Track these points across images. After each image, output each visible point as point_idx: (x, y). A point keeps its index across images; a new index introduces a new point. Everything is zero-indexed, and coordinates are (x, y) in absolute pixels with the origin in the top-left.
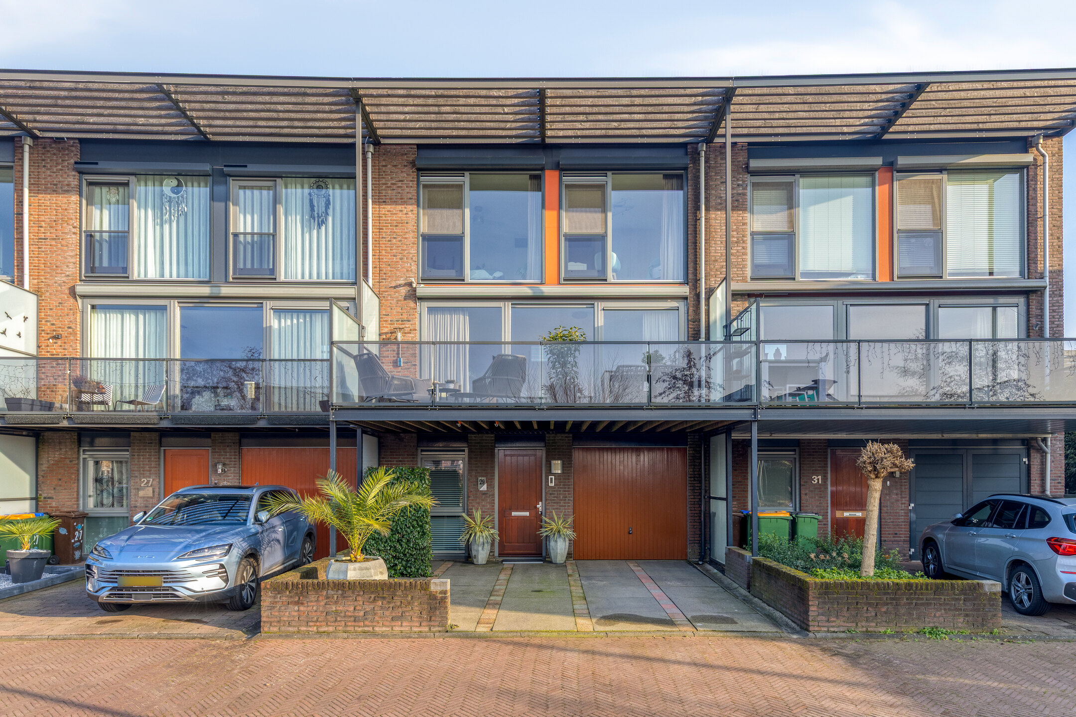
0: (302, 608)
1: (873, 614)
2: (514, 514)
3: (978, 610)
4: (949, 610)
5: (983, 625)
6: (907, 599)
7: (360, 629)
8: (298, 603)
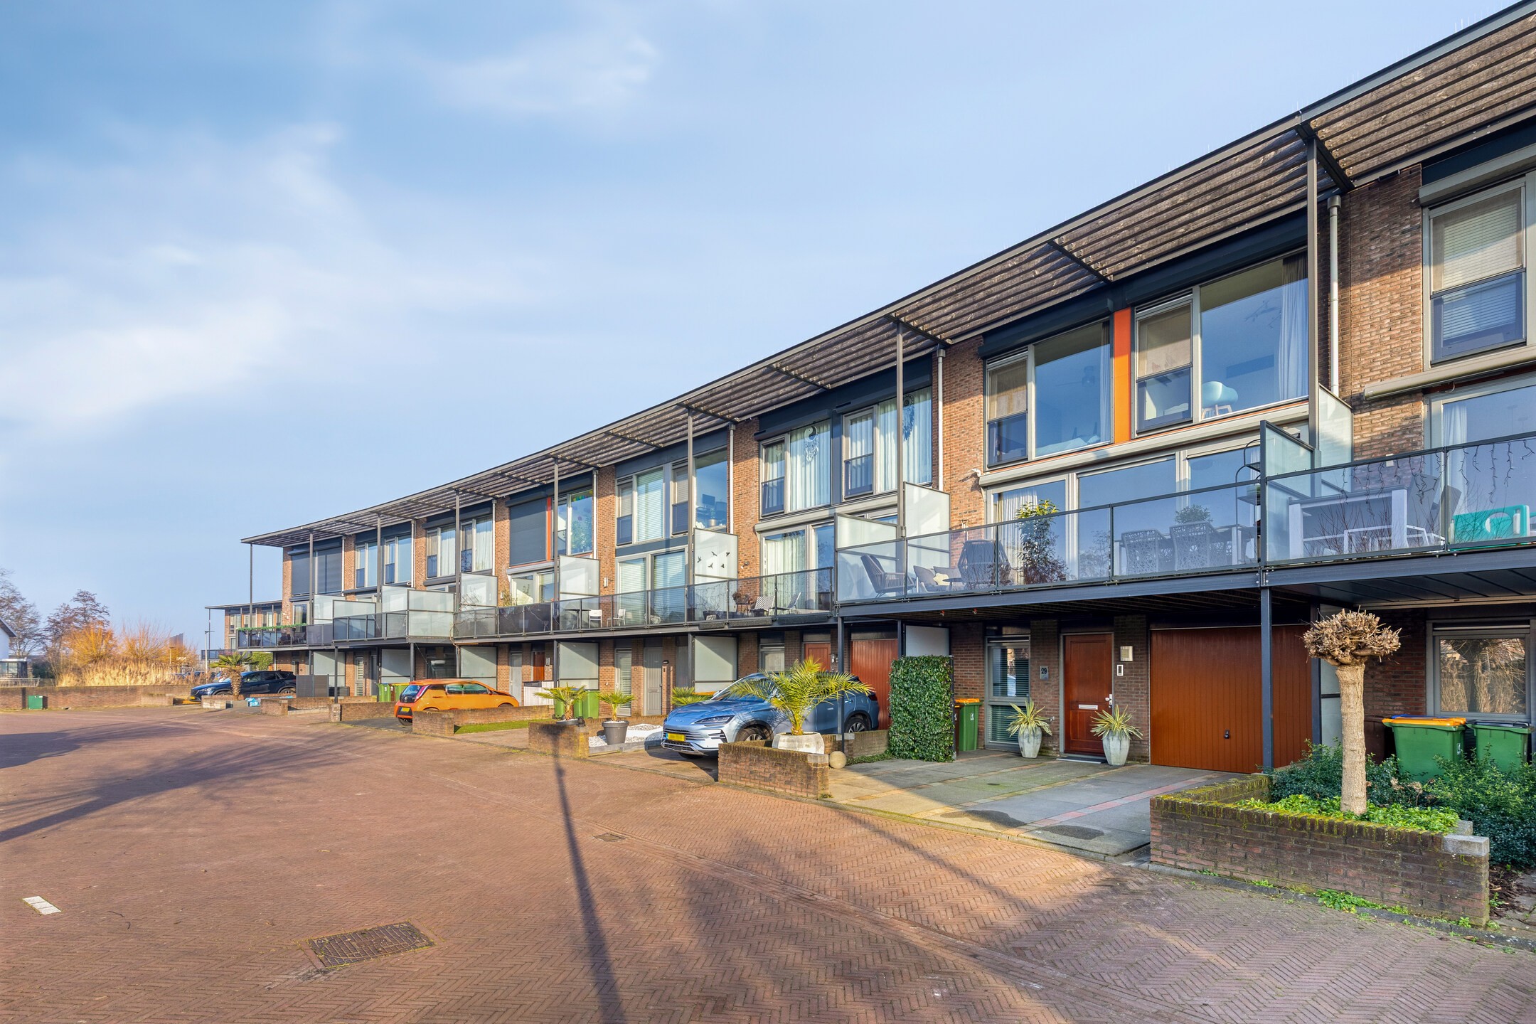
0: (738, 766)
1: (1242, 854)
2: (1081, 706)
3: (1432, 880)
4: (1374, 870)
6: (1297, 842)
7: (767, 788)
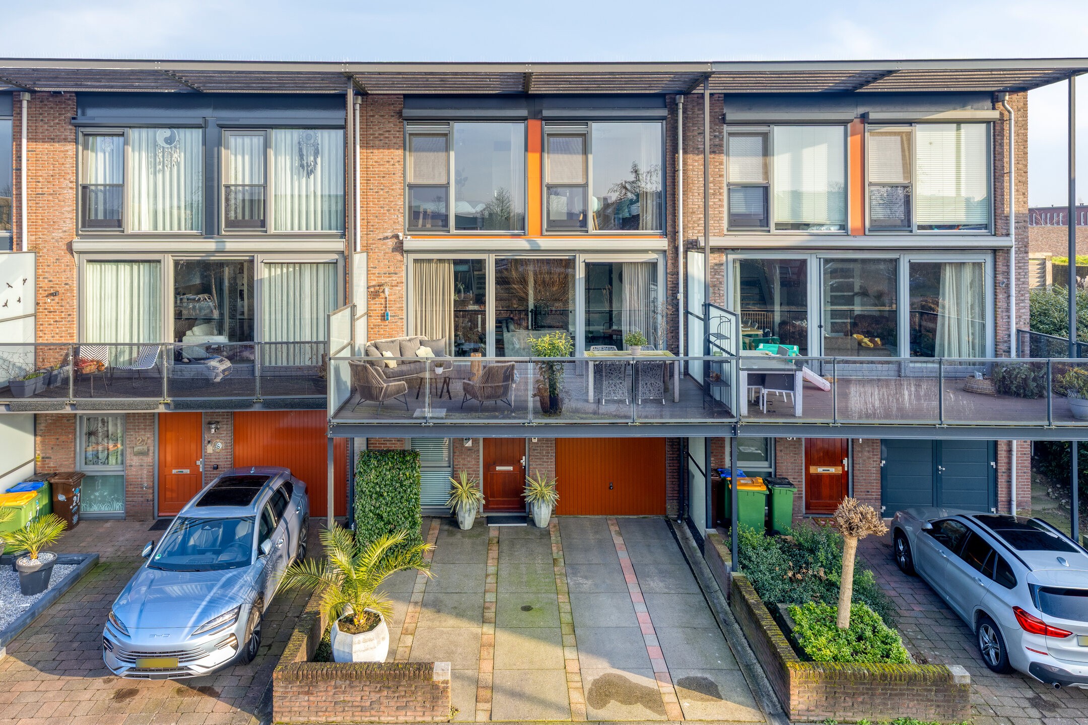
0: (312, 698)
1: (851, 704)
3: (949, 701)
4: (922, 700)
5: (953, 716)
6: (882, 690)
7: (367, 719)
8: (308, 693)
